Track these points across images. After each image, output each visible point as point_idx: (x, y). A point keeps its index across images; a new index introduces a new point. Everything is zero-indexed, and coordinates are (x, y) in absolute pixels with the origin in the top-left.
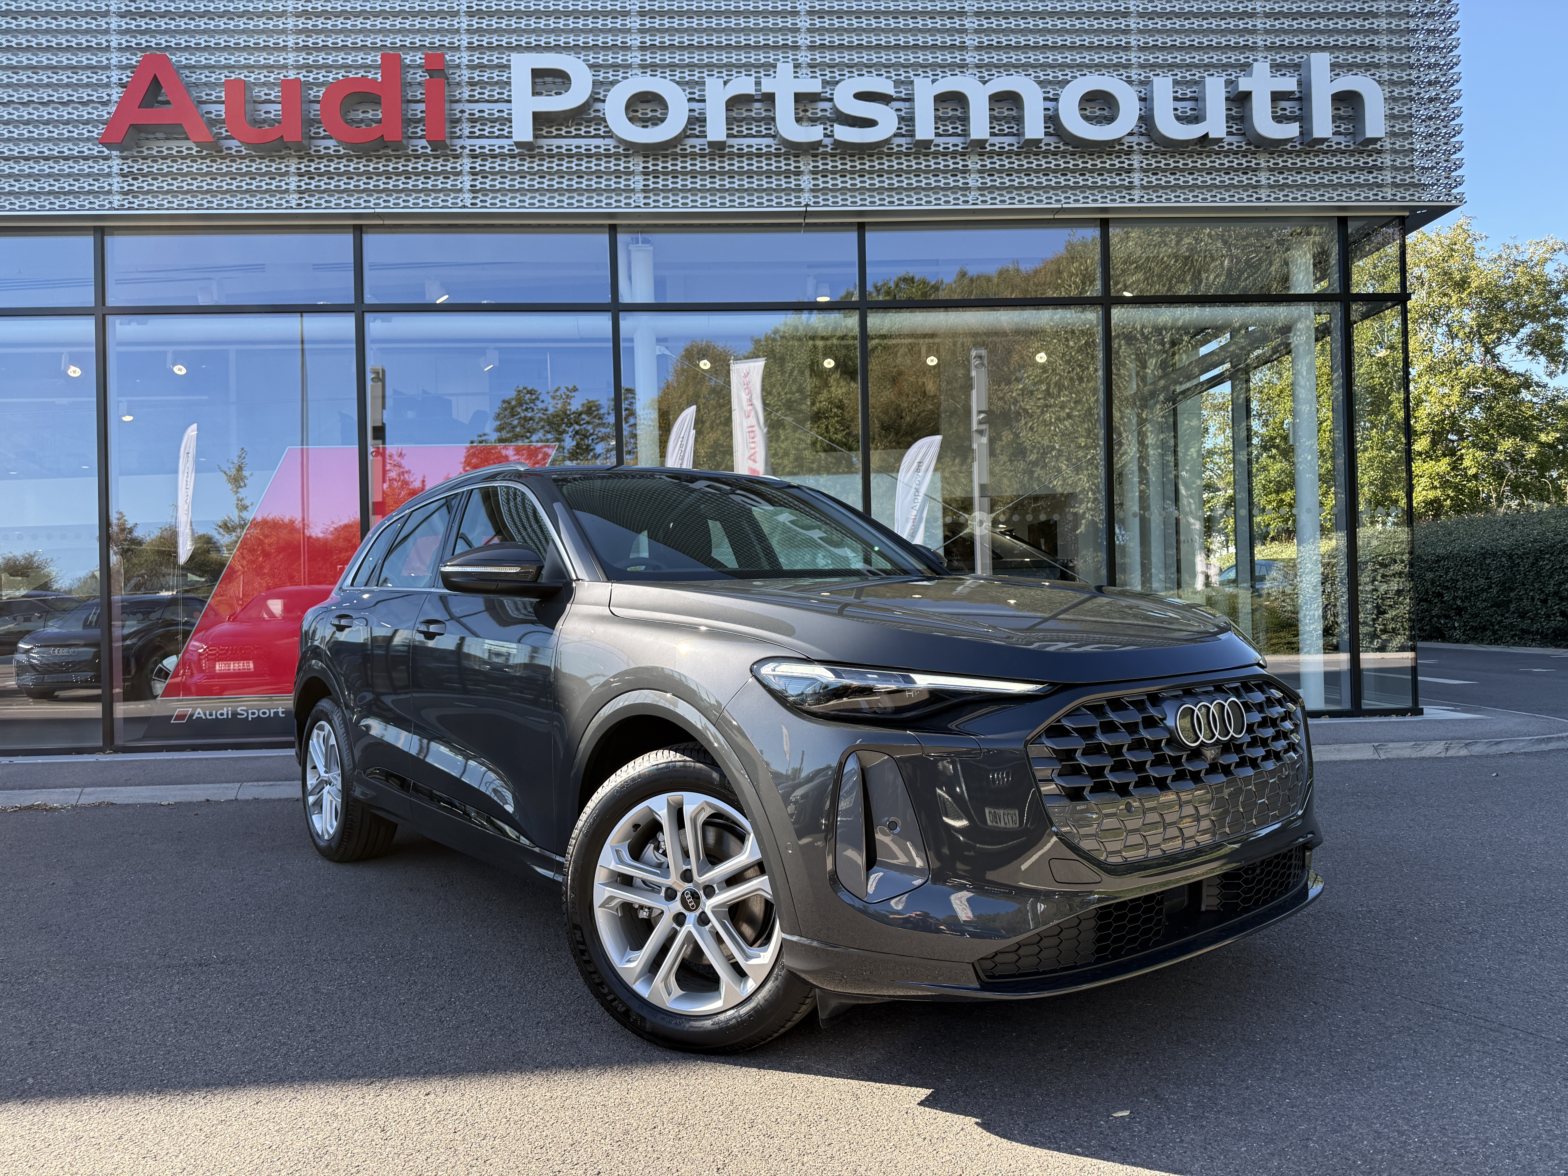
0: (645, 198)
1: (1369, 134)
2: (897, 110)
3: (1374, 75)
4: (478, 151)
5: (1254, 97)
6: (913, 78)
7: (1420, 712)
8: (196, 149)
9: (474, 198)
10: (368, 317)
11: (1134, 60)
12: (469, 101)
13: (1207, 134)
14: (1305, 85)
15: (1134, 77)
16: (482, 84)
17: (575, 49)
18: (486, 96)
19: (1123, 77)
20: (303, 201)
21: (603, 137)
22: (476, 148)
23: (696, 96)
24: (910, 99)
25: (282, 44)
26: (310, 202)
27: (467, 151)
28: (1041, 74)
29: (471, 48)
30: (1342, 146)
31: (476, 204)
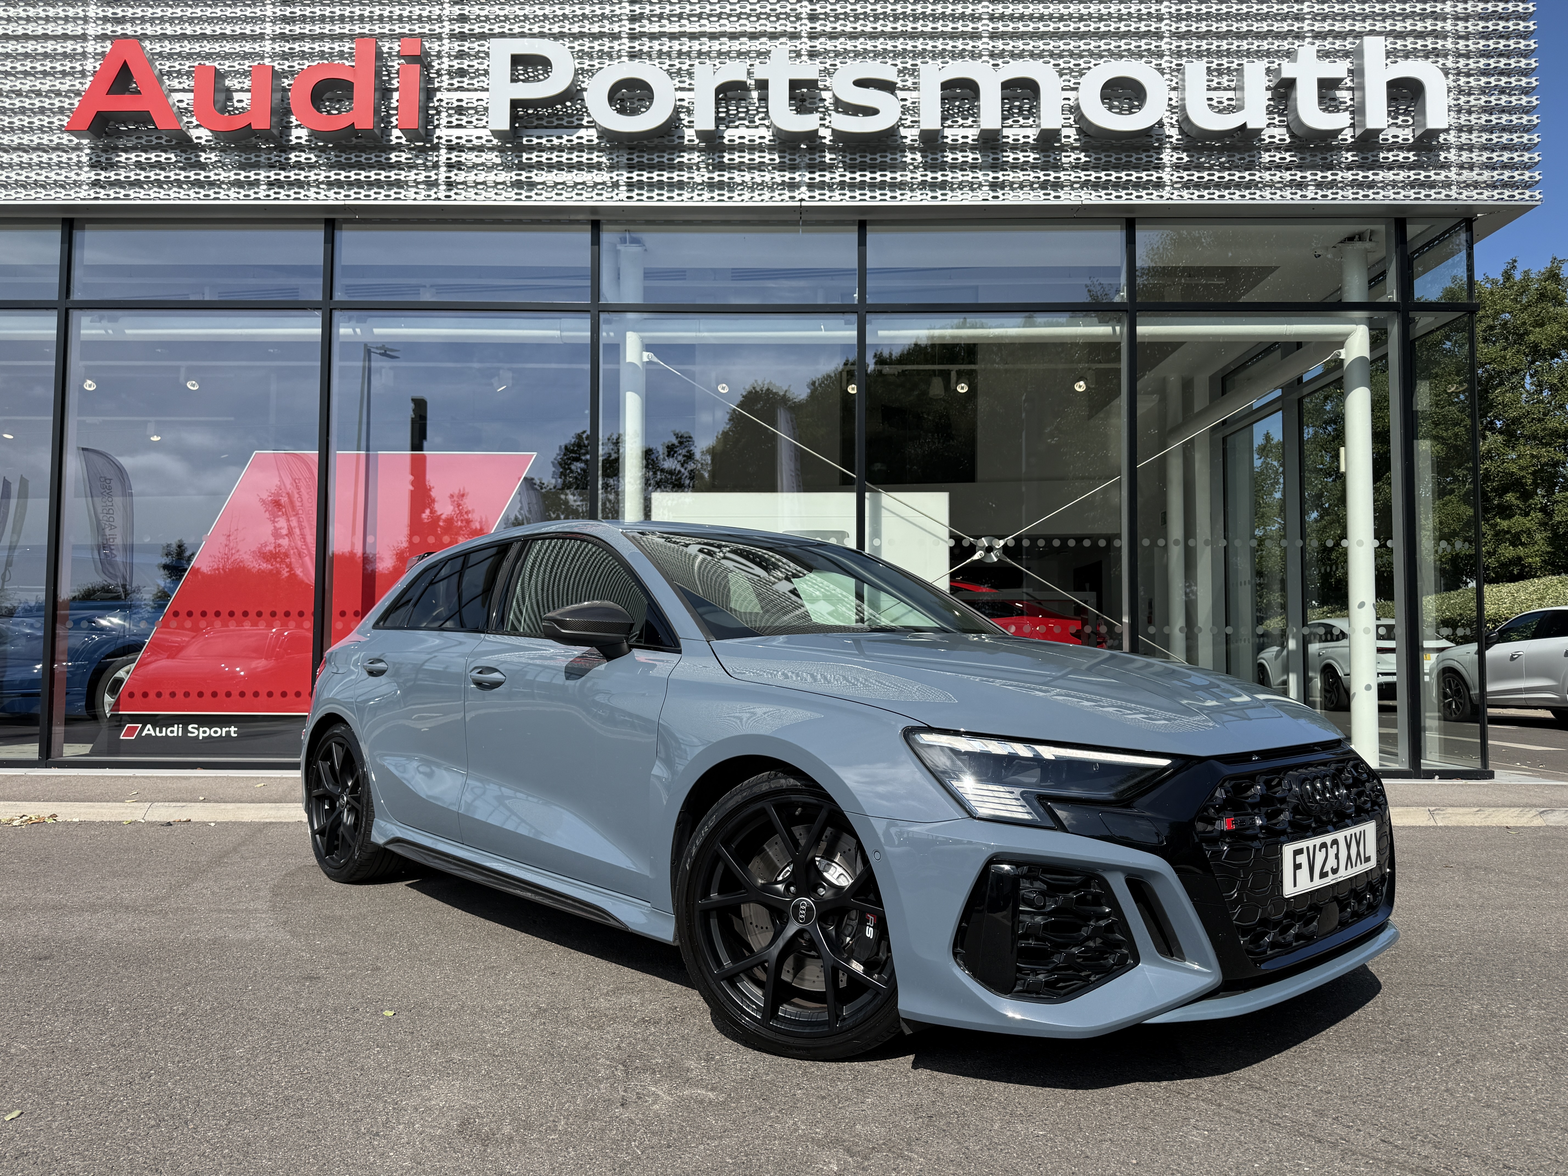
0: (629, 191)
1: (1431, 124)
2: (903, 100)
3: (1437, 62)
4: (455, 141)
5: (1299, 84)
6: (921, 66)
7: (1490, 775)
8: (165, 138)
9: (450, 190)
10: (337, 314)
11: (1165, 47)
12: (449, 90)
13: (1245, 124)
14: (1357, 73)
15: (1165, 65)
16: (462, 73)
17: (561, 36)
18: (465, 85)
19: (1153, 65)
20: (271, 192)
21: (587, 127)
22: (453, 138)
23: (686, 85)
24: (916, 88)
25: (258, 31)
26: (279, 193)
27: (443, 141)
28: (1061, 61)
29: (452, 36)
30: (1400, 140)
31: (449, 196)
